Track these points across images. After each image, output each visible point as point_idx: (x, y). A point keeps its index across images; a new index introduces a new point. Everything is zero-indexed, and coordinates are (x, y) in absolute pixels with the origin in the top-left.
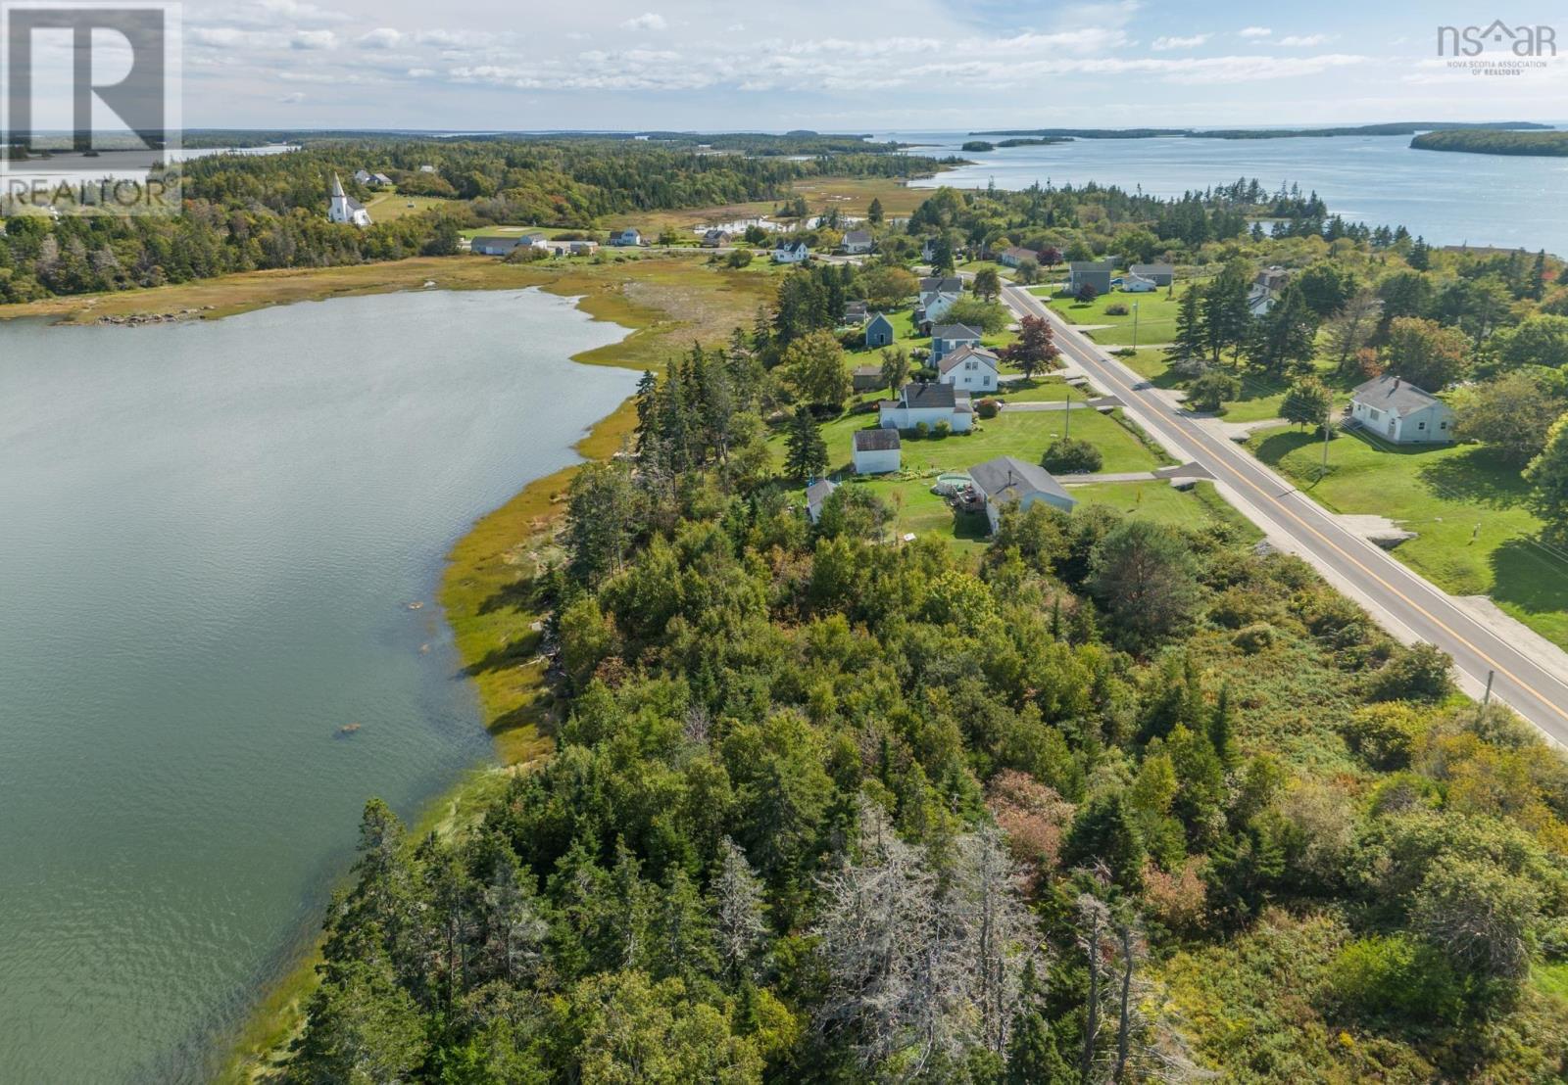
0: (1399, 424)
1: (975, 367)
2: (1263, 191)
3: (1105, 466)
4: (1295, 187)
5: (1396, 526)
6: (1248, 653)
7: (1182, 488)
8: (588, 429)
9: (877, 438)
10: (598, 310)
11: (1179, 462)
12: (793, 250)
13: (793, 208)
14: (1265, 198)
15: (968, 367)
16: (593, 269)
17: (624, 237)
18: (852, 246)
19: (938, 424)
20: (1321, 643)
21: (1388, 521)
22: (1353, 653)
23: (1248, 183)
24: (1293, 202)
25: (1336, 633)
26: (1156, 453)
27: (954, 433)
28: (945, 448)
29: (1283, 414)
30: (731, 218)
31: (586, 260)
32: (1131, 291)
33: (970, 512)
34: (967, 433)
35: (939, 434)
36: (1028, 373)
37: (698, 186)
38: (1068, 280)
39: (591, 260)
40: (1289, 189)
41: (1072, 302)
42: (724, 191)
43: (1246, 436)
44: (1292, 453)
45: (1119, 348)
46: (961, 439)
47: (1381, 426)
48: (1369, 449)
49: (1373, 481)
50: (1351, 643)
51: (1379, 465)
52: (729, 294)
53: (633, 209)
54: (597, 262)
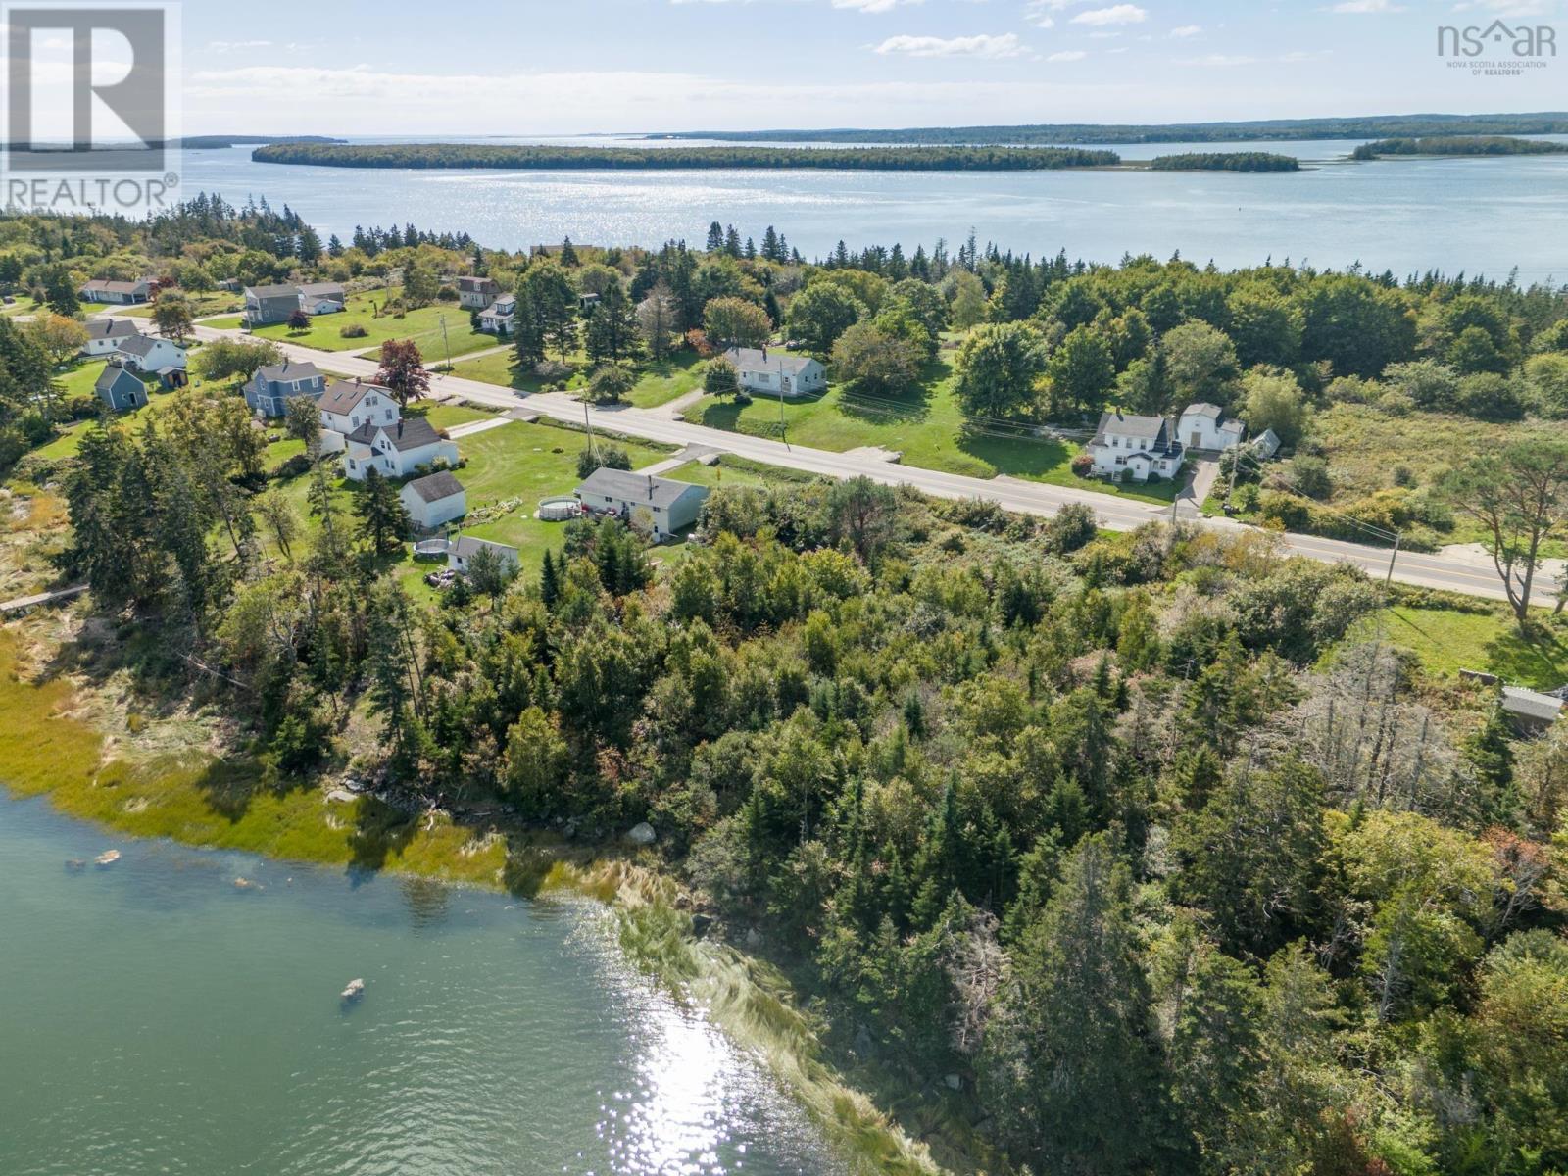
0: (794, 381)
1: (375, 402)
3: (632, 463)
5: (884, 449)
7: (715, 464)
9: (436, 484)
11: (681, 446)
15: (368, 403)
19: (436, 462)
21: (876, 448)
26: (641, 444)
29: (707, 388)
36: (403, 401)
38: (251, 308)
41: (285, 329)
43: (681, 415)
45: (433, 366)
47: (775, 385)
48: (786, 406)
49: (821, 425)
51: (809, 413)
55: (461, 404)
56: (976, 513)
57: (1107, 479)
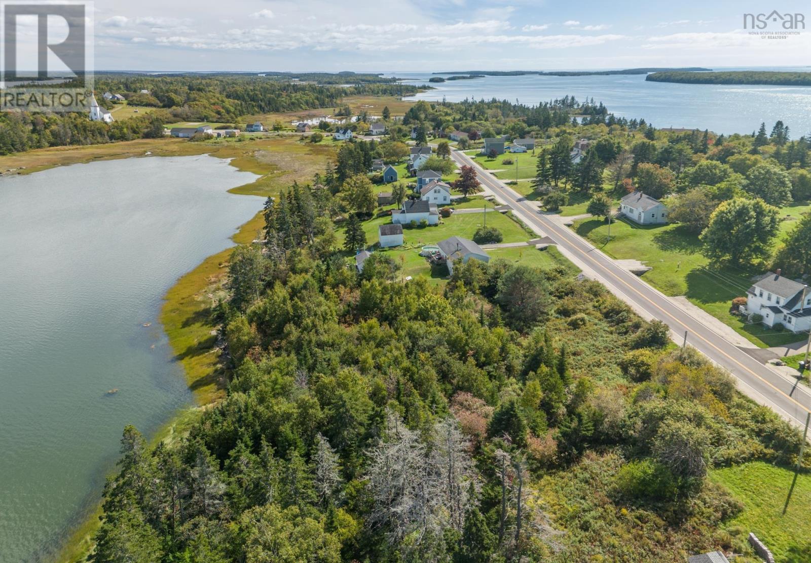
0: (643, 215)
1: (439, 192)
2: (577, 102)
3: (504, 240)
4: (592, 100)
5: (642, 264)
6: (575, 329)
7: (541, 249)
8: (238, 228)
9: (391, 229)
10: (241, 165)
11: (540, 237)
12: (344, 133)
13: (343, 112)
14: (578, 105)
15: (435, 192)
16: (238, 144)
17: (254, 127)
18: (375, 131)
19: (421, 221)
20: (609, 322)
21: (639, 262)
22: (624, 326)
23: (570, 98)
24: (591, 107)
25: (615, 317)
26: (529, 233)
27: (430, 225)
28: (426, 233)
29: (590, 211)
30: (311, 117)
31: (234, 139)
32: (515, 152)
33: (438, 265)
34: (436, 225)
35: (422, 226)
36: (465, 195)
37: (293, 100)
38: (483, 147)
39: (236, 139)
40: (589, 101)
41: (486, 158)
42: (307, 103)
43: (572, 223)
44: (593, 230)
45: (509, 181)
46: (433, 228)
47: (634, 216)
48: (629, 228)
49: (632, 243)
50: (623, 321)
51: (634, 235)
52: (311, 156)
53: (259, 113)
54: (240, 140)
55: (490, 200)
56: (613, 310)
57: (744, 318)
